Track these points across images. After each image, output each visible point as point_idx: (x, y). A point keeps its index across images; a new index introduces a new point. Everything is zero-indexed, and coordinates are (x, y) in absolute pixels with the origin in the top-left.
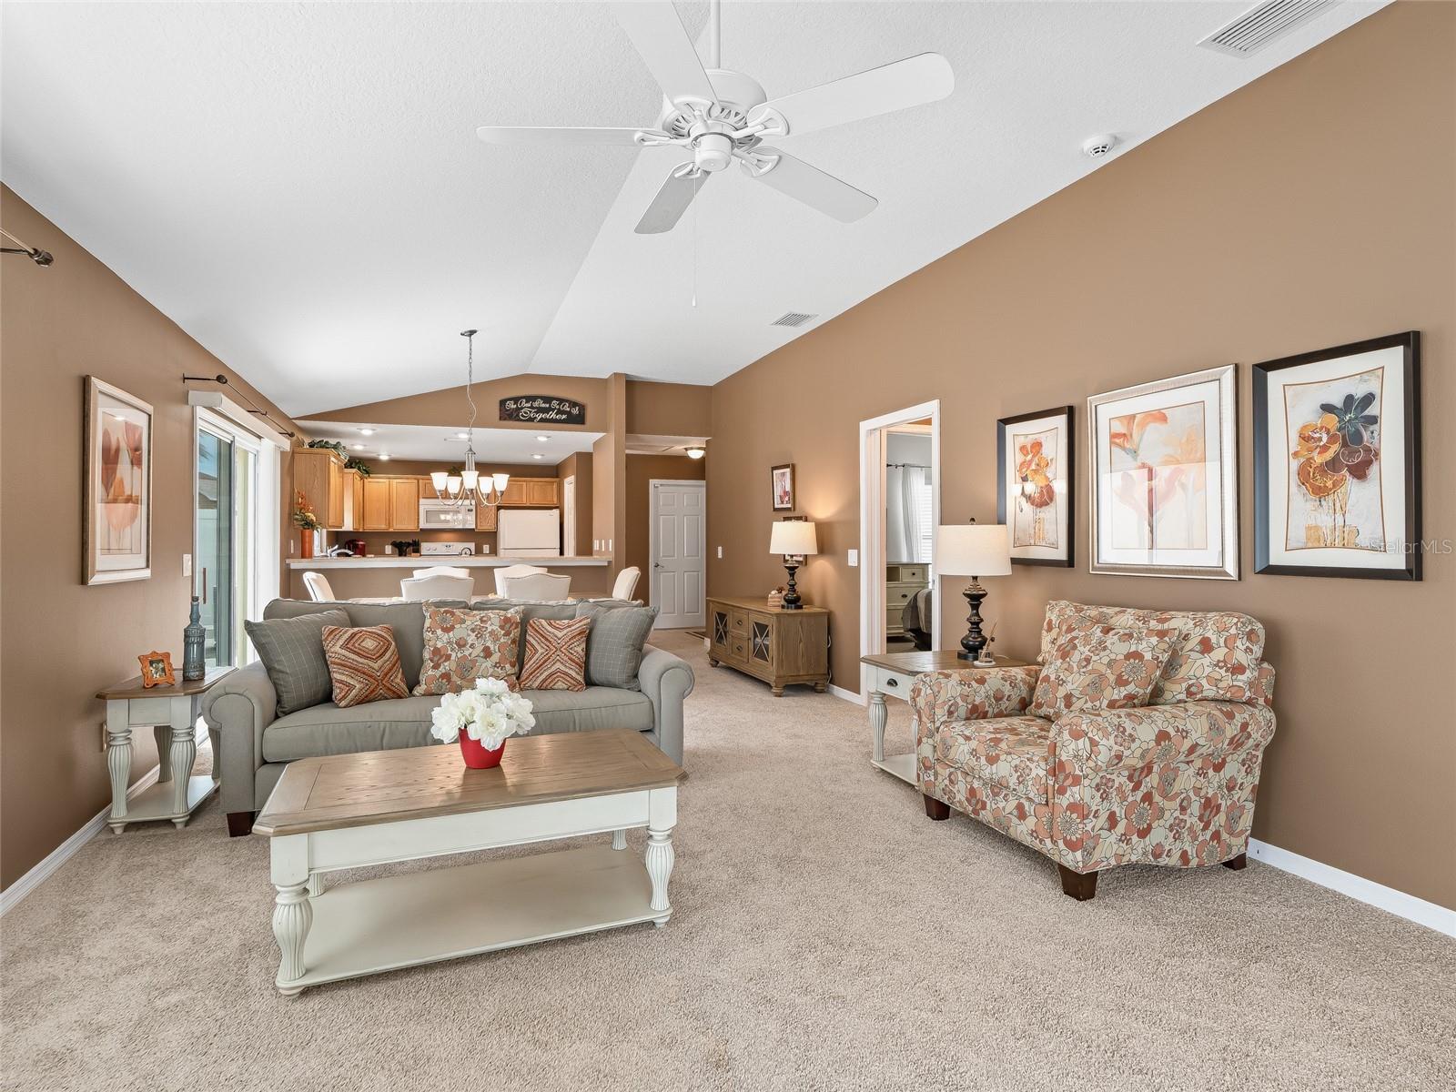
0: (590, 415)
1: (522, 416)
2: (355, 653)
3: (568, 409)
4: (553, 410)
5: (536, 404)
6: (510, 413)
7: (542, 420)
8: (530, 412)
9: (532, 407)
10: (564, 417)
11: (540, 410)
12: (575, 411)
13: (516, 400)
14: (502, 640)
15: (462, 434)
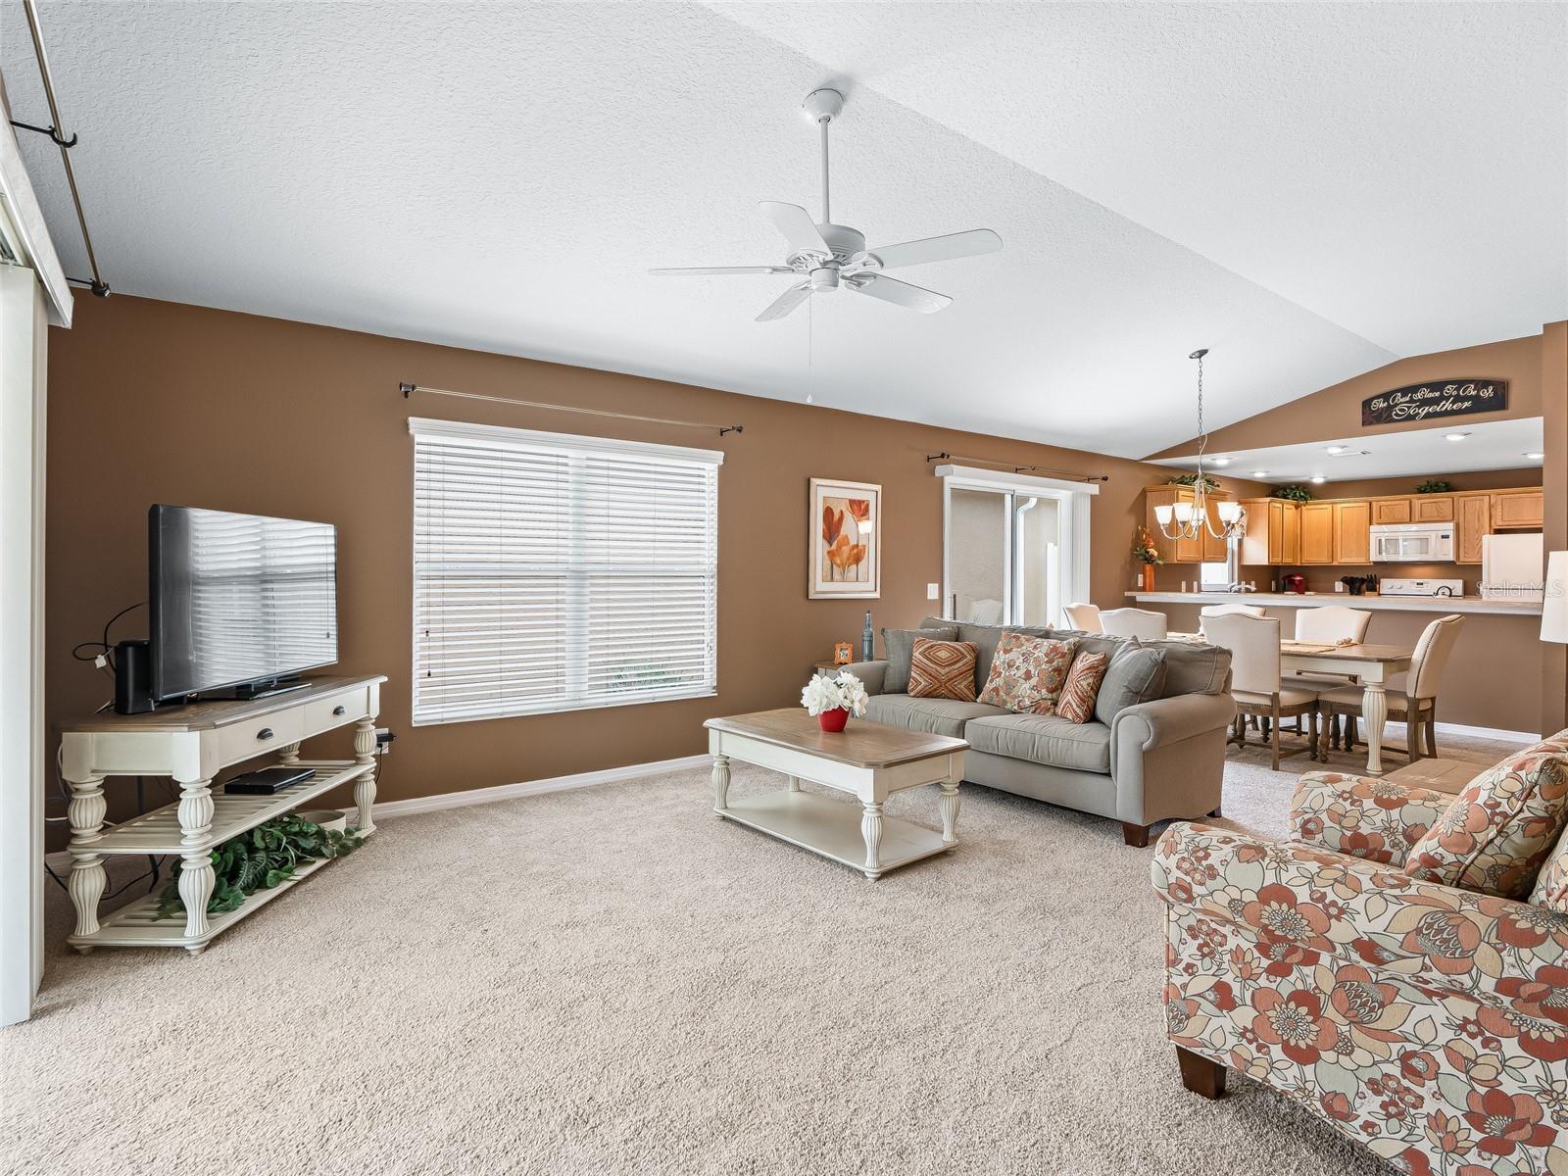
0: (1514, 397)
1: (1397, 415)
2: (928, 659)
3: (1474, 393)
4: (1447, 399)
5: (1419, 396)
6: (1377, 414)
7: (1428, 416)
8: (1409, 408)
9: (1412, 401)
10: (1466, 404)
11: (1425, 402)
12: (1488, 393)
13: (1386, 396)
14: (1043, 667)
15: (1334, 448)
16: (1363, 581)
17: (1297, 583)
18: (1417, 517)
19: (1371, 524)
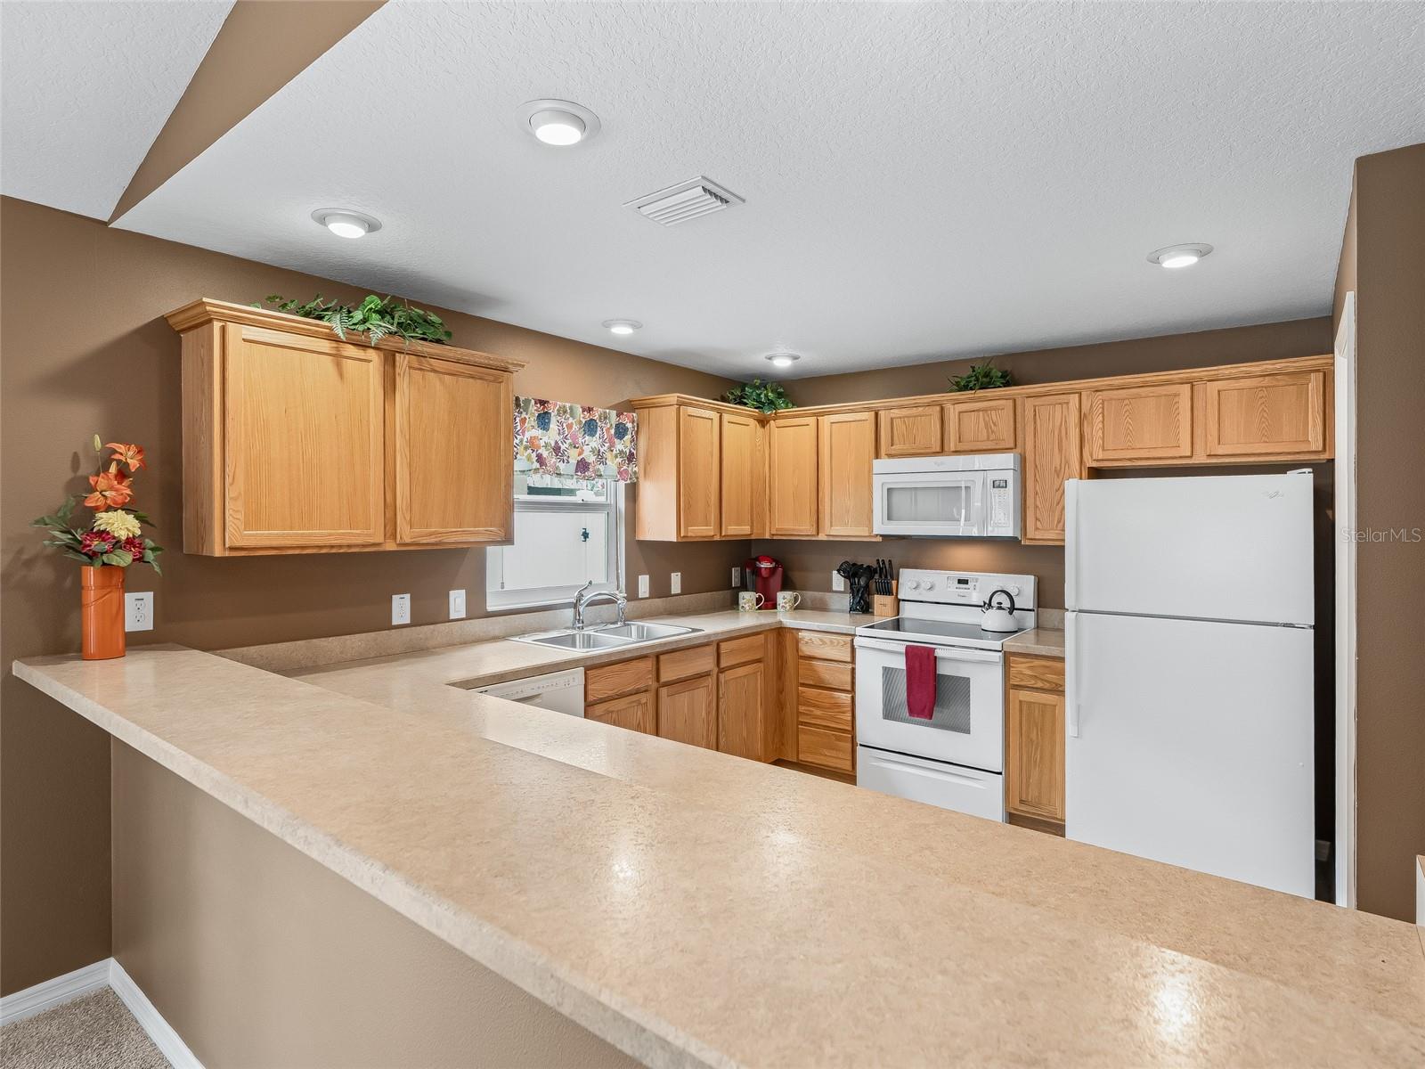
16: (870, 572)
17: (764, 573)
18: (952, 444)
19: (877, 456)
